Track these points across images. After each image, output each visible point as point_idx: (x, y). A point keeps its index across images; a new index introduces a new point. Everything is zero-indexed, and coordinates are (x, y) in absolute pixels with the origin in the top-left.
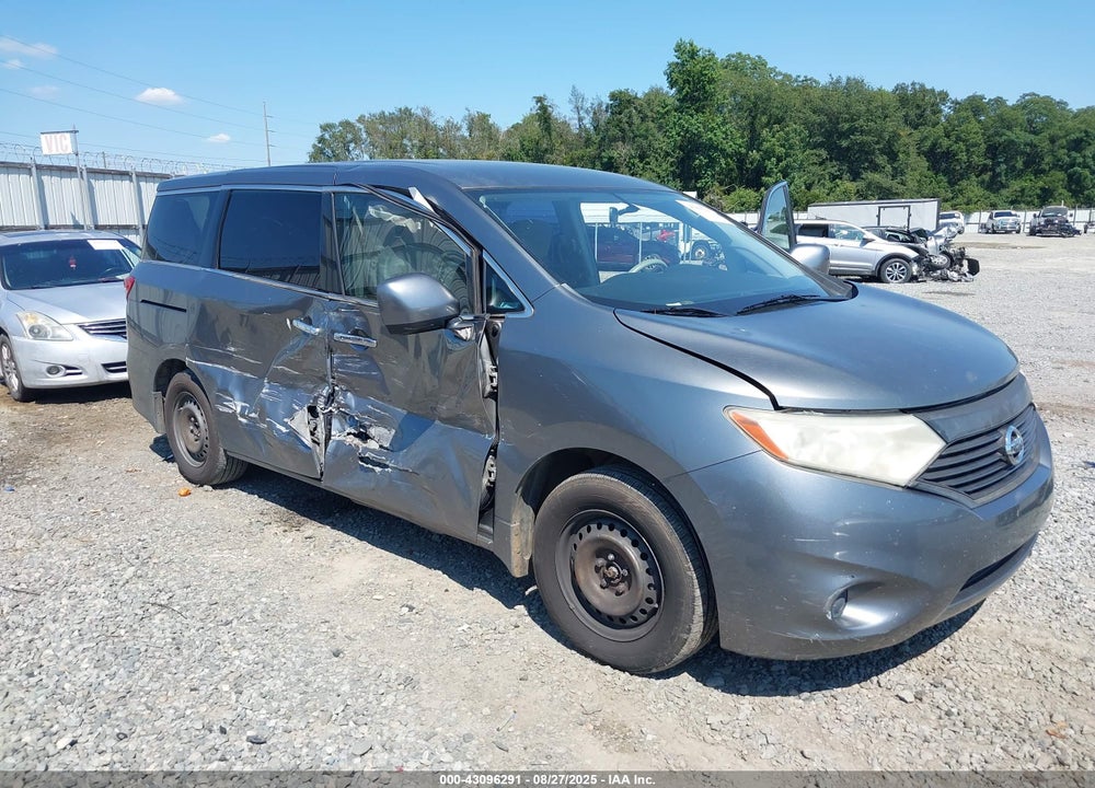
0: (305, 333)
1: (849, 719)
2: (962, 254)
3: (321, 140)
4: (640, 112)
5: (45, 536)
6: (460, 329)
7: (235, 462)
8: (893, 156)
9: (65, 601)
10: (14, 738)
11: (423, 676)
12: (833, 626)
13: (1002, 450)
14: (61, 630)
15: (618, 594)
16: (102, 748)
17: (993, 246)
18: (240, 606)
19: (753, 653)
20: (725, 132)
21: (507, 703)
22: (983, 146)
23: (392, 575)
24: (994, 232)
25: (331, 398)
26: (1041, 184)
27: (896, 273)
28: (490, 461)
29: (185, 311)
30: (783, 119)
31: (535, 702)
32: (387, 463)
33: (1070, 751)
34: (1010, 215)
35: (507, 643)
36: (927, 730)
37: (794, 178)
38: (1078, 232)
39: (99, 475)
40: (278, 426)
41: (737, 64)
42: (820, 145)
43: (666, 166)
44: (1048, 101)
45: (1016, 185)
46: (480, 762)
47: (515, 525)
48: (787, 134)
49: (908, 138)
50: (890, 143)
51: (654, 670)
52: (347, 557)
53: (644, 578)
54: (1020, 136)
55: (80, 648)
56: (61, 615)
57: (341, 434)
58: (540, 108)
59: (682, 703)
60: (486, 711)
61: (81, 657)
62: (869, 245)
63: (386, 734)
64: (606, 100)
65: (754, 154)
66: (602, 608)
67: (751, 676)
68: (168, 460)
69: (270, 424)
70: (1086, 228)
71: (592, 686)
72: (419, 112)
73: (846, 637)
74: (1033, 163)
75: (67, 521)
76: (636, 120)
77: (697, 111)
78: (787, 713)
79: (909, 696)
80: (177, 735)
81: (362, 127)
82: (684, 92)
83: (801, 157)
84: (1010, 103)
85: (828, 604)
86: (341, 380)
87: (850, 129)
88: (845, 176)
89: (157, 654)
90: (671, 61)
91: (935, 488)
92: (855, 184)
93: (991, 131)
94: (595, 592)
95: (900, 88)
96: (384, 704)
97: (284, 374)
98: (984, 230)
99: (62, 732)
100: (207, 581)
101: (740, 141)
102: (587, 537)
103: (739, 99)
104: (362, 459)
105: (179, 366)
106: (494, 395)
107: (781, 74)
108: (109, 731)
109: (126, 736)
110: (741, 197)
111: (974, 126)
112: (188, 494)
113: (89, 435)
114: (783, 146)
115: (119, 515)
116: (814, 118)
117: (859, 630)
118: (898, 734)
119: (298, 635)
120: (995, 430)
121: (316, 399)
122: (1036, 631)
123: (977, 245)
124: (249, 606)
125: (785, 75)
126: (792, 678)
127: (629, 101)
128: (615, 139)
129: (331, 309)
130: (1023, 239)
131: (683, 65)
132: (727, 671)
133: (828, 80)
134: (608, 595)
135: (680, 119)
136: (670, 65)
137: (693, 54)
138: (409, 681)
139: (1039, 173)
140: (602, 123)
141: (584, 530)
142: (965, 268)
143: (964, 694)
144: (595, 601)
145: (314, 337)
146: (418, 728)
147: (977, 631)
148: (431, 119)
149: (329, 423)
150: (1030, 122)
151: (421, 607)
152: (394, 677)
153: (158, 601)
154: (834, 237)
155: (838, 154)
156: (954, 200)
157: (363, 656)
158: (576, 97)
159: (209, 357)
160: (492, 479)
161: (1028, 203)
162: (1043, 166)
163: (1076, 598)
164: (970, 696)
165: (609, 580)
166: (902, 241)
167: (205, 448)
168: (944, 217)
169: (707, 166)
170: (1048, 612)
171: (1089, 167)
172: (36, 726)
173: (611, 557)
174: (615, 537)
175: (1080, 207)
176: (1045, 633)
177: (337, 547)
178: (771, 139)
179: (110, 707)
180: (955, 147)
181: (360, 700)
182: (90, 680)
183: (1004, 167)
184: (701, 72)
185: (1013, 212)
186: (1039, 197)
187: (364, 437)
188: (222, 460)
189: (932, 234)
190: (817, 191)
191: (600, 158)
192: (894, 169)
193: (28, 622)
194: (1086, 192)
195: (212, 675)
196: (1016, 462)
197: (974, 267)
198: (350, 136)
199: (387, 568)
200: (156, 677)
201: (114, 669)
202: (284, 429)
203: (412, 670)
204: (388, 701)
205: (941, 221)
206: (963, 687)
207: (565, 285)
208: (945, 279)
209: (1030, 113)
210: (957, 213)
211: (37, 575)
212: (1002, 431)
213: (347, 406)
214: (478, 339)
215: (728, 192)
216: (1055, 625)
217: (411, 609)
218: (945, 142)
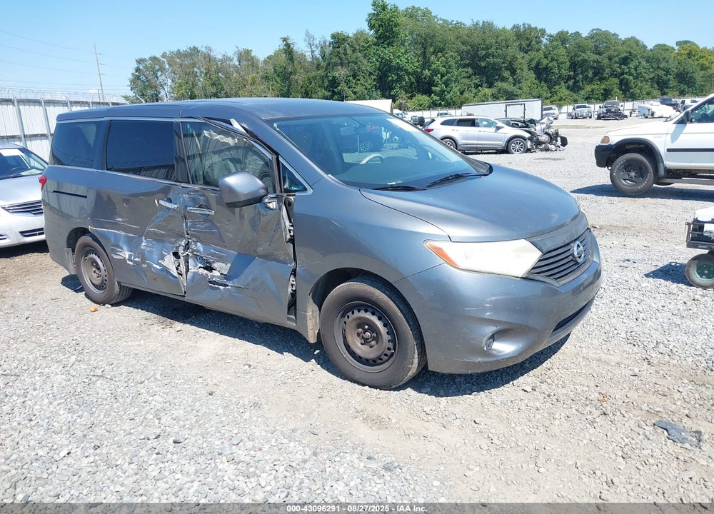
0: (167, 208)
1: (498, 403)
2: (557, 134)
3: (138, 70)
4: (351, 46)
5: (12, 342)
6: (269, 203)
7: (125, 289)
8: (513, 72)
9: (37, 378)
10: (33, 454)
11: (264, 401)
12: (488, 353)
13: (573, 255)
14: (41, 395)
15: (371, 347)
16: (86, 454)
17: (576, 127)
18: (147, 373)
19: (446, 371)
20: (407, 58)
21: (313, 410)
22: (568, 64)
23: (235, 349)
24: (576, 118)
25: (187, 247)
26: (603, 86)
27: (518, 147)
28: (292, 278)
29: (86, 197)
30: (444, 49)
31: (329, 409)
32: (228, 283)
33: (609, 408)
34: (585, 107)
35: (309, 379)
36: (538, 404)
37: (452, 87)
38: (626, 116)
39: (34, 303)
40: (155, 265)
41: (411, 14)
42: (468, 65)
43: (370, 82)
44: (606, 34)
45: (588, 88)
46: (304, 442)
47: (309, 314)
48: (447, 58)
49: (522, 60)
50: (511, 63)
51: (394, 387)
52: (205, 340)
53: (386, 337)
54: (590, 56)
55: (56, 403)
56: (38, 386)
57: (196, 268)
58: (286, 45)
59: (409, 402)
60: (303, 415)
61: (58, 408)
62: (500, 131)
63: (249, 433)
64: (329, 39)
65: (427, 72)
66: (362, 355)
67: (445, 386)
68: (77, 291)
69: (149, 264)
70: (631, 113)
71: (359, 398)
72: (204, 50)
73: (495, 359)
74: (598, 73)
75: (22, 332)
76: (349, 52)
77: (388, 45)
78: (465, 402)
79: (529, 389)
80: (129, 443)
81: (165, 60)
82: (379, 33)
83: (456, 73)
84: (583, 36)
85: (484, 342)
86: (193, 236)
87: (485, 55)
88: (485, 85)
89: (105, 402)
90: (370, 12)
91: (537, 277)
92: (491, 90)
93: (572, 54)
94: (358, 347)
95: (516, 27)
96: (244, 418)
97: (155, 233)
98: (570, 117)
99: (60, 449)
100: (123, 360)
101: (417, 64)
102: (352, 317)
103: (415, 36)
104: (210, 282)
105: (84, 231)
106: (292, 240)
107: (441, 19)
108: (88, 445)
109: (99, 447)
110: (419, 101)
111: (562, 51)
112: (96, 310)
113: (19, 278)
114: (444, 66)
115: (55, 326)
116: (463, 47)
117: (502, 355)
118: (523, 407)
119: (186, 386)
120: (569, 244)
121: (178, 247)
122: (594, 351)
123: (566, 127)
124: (153, 373)
125: (444, 21)
126: (467, 385)
127: (344, 39)
128: (336, 65)
129: (184, 193)
130: (593, 122)
131: (378, 15)
132: (432, 384)
133: (471, 23)
134: (365, 348)
135: (378, 50)
136: (369, 15)
137: (384, 8)
138: (256, 405)
139: (602, 79)
140: (327, 54)
141: (350, 314)
142: (559, 143)
143: (557, 385)
144: (358, 352)
145: (174, 210)
146: (266, 428)
147: (564, 353)
148: (212, 54)
149: (187, 262)
150: (596, 47)
151: (255, 364)
152: (247, 403)
153: (96, 374)
154: (478, 126)
155: (479, 71)
156: (551, 98)
157: (227, 394)
158: (309, 38)
159: (105, 225)
160: (294, 288)
161: (596, 99)
162: (605, 75)
163: (615, 332)
164: (560, 386)
165: (365, 340)
166: (521, 127)
167: (105, 282)
168: (546, 109)
169: (397, 81)
170: (600, 340)
171: (632, 75)
172: (44, 446)
173: (366, 327)
174: (368, 316)
175: (627, 101)
176: (598, 352)
177: (198, 335)
178: (437, 63)
179: (85, 433)
180: (551, 65)
181: (230, 417)
182: (68, 420)
183: (581, 76)
184: (390, 19)
185: (587, 105)
186: (603, 94)
187: (210, 269)
188: (117, 289)
189: (538, 122)
190: (467, 95)
191: (327, 76)
192: (514, 79)
193: (18, 392)
194: (631, 91)
195: (141, 411)
196: (580, 261)
197: (564, 142)
198: (157, 67)
199: (231, 345)
200: (107, 414)
201: (80, 413)
202: (158, 267)
203: (256, 399)
204: (246, 416)
205: (544, 112)
206: (556, 382)
207: (330, 175)
208: (547, 150)
209: (596, 41)
210: (554, 107)
211: (15, 365)
212: (572, 245)
213: (198, 251)
214: (280, 209)
215: (411, 98)
216: (604, 347)
217: (250, 366)
218: (545, 62)
